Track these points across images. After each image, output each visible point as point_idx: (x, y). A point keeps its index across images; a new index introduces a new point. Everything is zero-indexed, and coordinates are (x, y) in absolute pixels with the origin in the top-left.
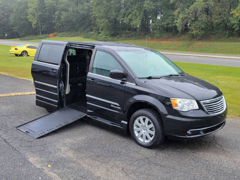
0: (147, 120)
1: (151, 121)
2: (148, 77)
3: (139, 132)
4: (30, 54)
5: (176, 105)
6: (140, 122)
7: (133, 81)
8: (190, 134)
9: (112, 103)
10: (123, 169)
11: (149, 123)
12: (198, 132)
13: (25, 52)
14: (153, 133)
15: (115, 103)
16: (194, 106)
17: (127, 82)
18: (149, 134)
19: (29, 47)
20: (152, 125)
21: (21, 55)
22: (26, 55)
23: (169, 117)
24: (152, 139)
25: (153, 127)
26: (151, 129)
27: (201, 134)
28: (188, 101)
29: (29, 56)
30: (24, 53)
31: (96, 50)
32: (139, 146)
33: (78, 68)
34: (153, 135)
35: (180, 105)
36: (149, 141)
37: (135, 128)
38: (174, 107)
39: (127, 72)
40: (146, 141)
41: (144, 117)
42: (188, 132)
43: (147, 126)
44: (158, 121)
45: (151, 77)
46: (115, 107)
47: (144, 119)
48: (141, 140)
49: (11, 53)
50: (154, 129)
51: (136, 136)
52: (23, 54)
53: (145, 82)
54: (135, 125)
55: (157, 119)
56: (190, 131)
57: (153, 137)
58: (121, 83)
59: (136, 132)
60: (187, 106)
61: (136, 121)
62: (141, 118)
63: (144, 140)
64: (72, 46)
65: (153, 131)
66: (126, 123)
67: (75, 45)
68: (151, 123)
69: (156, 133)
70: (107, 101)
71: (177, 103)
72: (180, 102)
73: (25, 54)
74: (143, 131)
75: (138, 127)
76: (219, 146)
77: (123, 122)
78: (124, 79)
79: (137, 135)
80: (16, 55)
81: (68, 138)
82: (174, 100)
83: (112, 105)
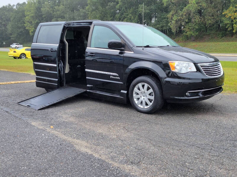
0: (146, 85)
1: (150, 87)
2: (146, 45)
3: (138, 99)
5: (174, 68)
6: (139, 89)
7: (130, 49)
8: (189, 95)
9: (111, 74)
10: (124, 128)
11: (148, 89)
12: (197, 94)
14: (152, 98)
15: (114, 74)
16: (192, 69)
17: (125, 52)
18: (149, 99)
20: (151, 90)
21: (20, 57)
22: (24, 58)
23: (168, 79)
24: (151, 104)
25: (152, 92)
26: (150, 94)
27: (199, 96)
28: (185, 64)
29: (27, 58)
30: (22, 55)
31: (94, 25)
32: (139, 113)
33: (76, 52)
34: (152, 100)
35: (178, 67)
36: (149, 106)
37: (134, 95)
38: (173, 70)
39: (125, 42)
40: (146, 107)
41: (143, 83)
42: (187, 94)
43: (146, 92)
44: (157, 85)
45: (149, 46)
46: (114, 78)
47: (143, 86)
48: (141, 107)
50: (153, 94)
51: (136, 104)
52: (22, 57)
53: (143, 49)
54: (134, 93)
55: (156, 83)
56: (189, 92)
57: (152, 102)
58: (120, 53)
59: (135, 100)
60: (185, 69)
61: (136, 89)
62: (140, 85)
63: (144, 107)
64: (70, 25)
65: (153, 96)
66: (126, 92)
67: (73, 24)
68: (150, 89)
69: (155, 97)
70: (107, 73)
71: (175, 66)
72: (178, 65)
73: (23, 57)
74: (143, 98)
75: (138, 94)
76: (218, 111)
77: (122, 91)
78: (123, 48)
79: (136, 102)
80: (15, 58)
81: (69, 109)
82: (172, 63)
83: (111, 77)
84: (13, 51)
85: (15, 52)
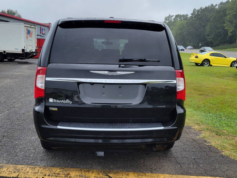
4: (214, 64)
13: (207, 61)
19: (212, 55)
22: (208, 65)
29: (211, 65)
30: (205, 62)
49: (190, 62)
52: (204, 64)
73: (206, 64)
80: (197, 64)
84: (195, 56)
85: (197, 57)
